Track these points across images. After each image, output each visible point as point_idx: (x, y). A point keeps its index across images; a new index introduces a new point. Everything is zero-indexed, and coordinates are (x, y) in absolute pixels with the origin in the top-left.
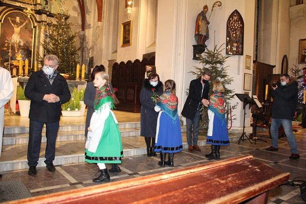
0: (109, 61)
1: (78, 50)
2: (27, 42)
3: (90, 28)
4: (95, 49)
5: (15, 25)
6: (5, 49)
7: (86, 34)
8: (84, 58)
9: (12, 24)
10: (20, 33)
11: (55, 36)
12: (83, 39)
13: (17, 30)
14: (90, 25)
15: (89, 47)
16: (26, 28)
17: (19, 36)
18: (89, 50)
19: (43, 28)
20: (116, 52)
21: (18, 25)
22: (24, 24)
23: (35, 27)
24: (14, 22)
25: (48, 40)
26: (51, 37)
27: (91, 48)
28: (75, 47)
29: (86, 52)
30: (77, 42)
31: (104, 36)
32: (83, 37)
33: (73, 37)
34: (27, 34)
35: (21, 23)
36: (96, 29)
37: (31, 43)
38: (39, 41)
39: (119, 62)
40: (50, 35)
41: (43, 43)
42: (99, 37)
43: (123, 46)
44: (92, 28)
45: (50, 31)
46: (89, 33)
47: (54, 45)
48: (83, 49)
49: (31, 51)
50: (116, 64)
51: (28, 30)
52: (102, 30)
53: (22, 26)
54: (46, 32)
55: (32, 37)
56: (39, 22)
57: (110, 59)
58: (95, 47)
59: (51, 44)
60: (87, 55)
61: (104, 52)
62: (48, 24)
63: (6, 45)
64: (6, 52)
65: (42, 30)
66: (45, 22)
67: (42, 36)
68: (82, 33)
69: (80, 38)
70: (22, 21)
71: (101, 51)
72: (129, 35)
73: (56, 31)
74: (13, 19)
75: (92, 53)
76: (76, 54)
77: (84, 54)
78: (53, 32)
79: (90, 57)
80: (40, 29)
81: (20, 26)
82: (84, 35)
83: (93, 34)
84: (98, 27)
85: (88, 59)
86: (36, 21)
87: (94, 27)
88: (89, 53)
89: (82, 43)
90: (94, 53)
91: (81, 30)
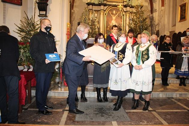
0: (170, 32)
1: (149, 26)
2: (119, 24)
3: (156, 12)
4: (160, 25)
5: (113, 16)
6: (108, 29)
7: (154, 16)
8: (153, 31)
9: (112, 15)
10: (115, 20)
11: (135, 19)
12: (152, 19)
13: (114, 18)
14: (156, 10)
15: (156, 24)
16: (119, 16)
17: (115, 21)
18: (156, 26)
19: (128, 15)
20: (175, 25)
21: (115, 15)
22: (118, 14)
23: (123, 15)
24: (112, 14)
25: (131, 22)
26: (133, 20)
27: (157, 24)
28: (147, 25)
29: (154, 27)
30: (148, 22)
31: (166, 16)
32: (151, 18)
33: (146, 19)
34: (119, 20)
35: (116, 14)
36: (161, 12)
37: (121, 24)
38: (126, 23)
39: (177, 32)
40: (132, 19)
41: (128, 24)
42: (163, 17)
43: (180, 21)
44: (157, 12)
45: (132, 16)
46: (156, 15)
47: (134, 24)
48: (152, 25)
49: (122, 29)
50: (175, 34)
51: (120, 17)
52: (165, 12)
53: (117, 15)
54: (130, 17)
55: (122, 21)
56: (126, 12)
57: (170, 31)
58: (160, 24)
59: (133, 24)
60: (154, 29)
61: (166, 26)
62: (131, 13)
63: (109, 27)
64: (109, 31)
65: (128, 16)
66: (129, 11)
67: (128, 19)
68: (151, 15)
69: (150, 19)
70: (117, 12)
71: (164, 26)
72: (185, 13)
73: (135, 16)
74: (112, 12)
75: (158, 28)
76: (148, 29)
77: (153, 29)
78: (134, 17)
79: (157, 30)
80: (126, 16)
81: (116, 15)
82: (153, 17)
83: (158, 15)
84: (162, 10)
85: (156, 31)
86: (124, 12)
87: (159, 11)
88: (156, 28)
89: (151, 22)
90: (160, 28)
91: (150, 13)
